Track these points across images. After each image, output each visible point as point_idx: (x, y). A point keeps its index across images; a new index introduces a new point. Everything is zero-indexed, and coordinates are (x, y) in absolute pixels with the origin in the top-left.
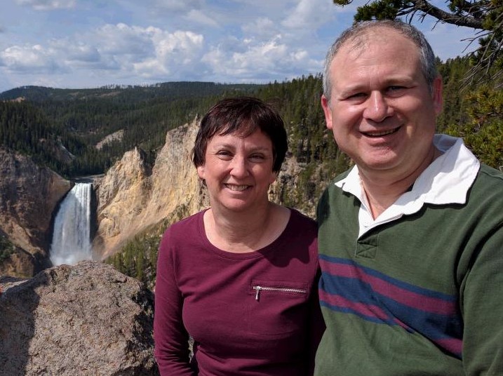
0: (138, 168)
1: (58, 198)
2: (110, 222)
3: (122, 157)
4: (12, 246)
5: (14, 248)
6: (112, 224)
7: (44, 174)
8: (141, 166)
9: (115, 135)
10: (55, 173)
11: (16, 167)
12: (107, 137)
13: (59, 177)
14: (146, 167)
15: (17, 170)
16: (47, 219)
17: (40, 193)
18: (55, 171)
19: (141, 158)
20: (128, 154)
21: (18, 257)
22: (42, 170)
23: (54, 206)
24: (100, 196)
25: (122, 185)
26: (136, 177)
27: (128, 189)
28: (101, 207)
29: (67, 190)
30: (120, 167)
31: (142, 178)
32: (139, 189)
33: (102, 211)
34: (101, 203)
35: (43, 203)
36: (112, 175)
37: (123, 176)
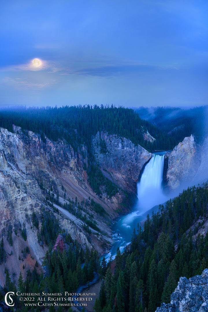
0: (192, 146)
1: (144, 162)
2: (173, 178)
3: (183, 140)
4: (117, 189)
5: (118, 189)
6: (175, 179)
7: (137, 149)
8: (194, 146)
9: (180, 127)
10: (143, 148)
11: (122, 144)
12: (175, 129)
13: (146, 151)
14: (197, 146)
15: (122, 146)
16: (137, 174)
17: (134, 159)
18: (143, 147)
19: (195, 141)
20: (186, 138)
21: (120, 194)
22: (136, 147)
23: (142, 167)
24: (168, 162)
25: (182, 157)
26: (191, 152)
27: (185, 159)
28: (169, 169)
29: (149, 158)
30: (181, 146)
31: (195, 153)
32: (192, 159)
33: (169, 171)
34: (169, 167)
35: (135, 165)
36: (176, 150)
37: (183, 151)
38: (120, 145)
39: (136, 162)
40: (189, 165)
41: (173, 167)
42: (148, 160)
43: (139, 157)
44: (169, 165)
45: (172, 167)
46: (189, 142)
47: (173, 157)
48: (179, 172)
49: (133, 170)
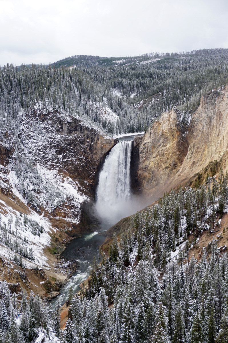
0: (174, 126)
1: (103, 153)
3: (160, 117)
6: (150, 177)
8: (177, 125)
11: (68, 126)
15: (68, 129)
16: (93, 172)
20: (165, 115)
24: (140, 152)
25: (160, 143)
26: (173, 135)
27: (165, 146)
28: (141, 162)
29: (111, 147)
30: (158, 126)
31: (178, 136)
32: (175, 145)
33: (141, 166)
34: (140, 159)
35: (89, 157)
36: (151, 133)
37: (161, 134)
38: (65, 128)
39: (91, 153)
40: (171, 155)
41: (147, 158)
42: (109, 149)
43: (95, 146)
44: (140, 156)
45: (145, 160)
46: (169, 120)
47: (146, 143)
48: (156, 166)
49: (86, 165)
